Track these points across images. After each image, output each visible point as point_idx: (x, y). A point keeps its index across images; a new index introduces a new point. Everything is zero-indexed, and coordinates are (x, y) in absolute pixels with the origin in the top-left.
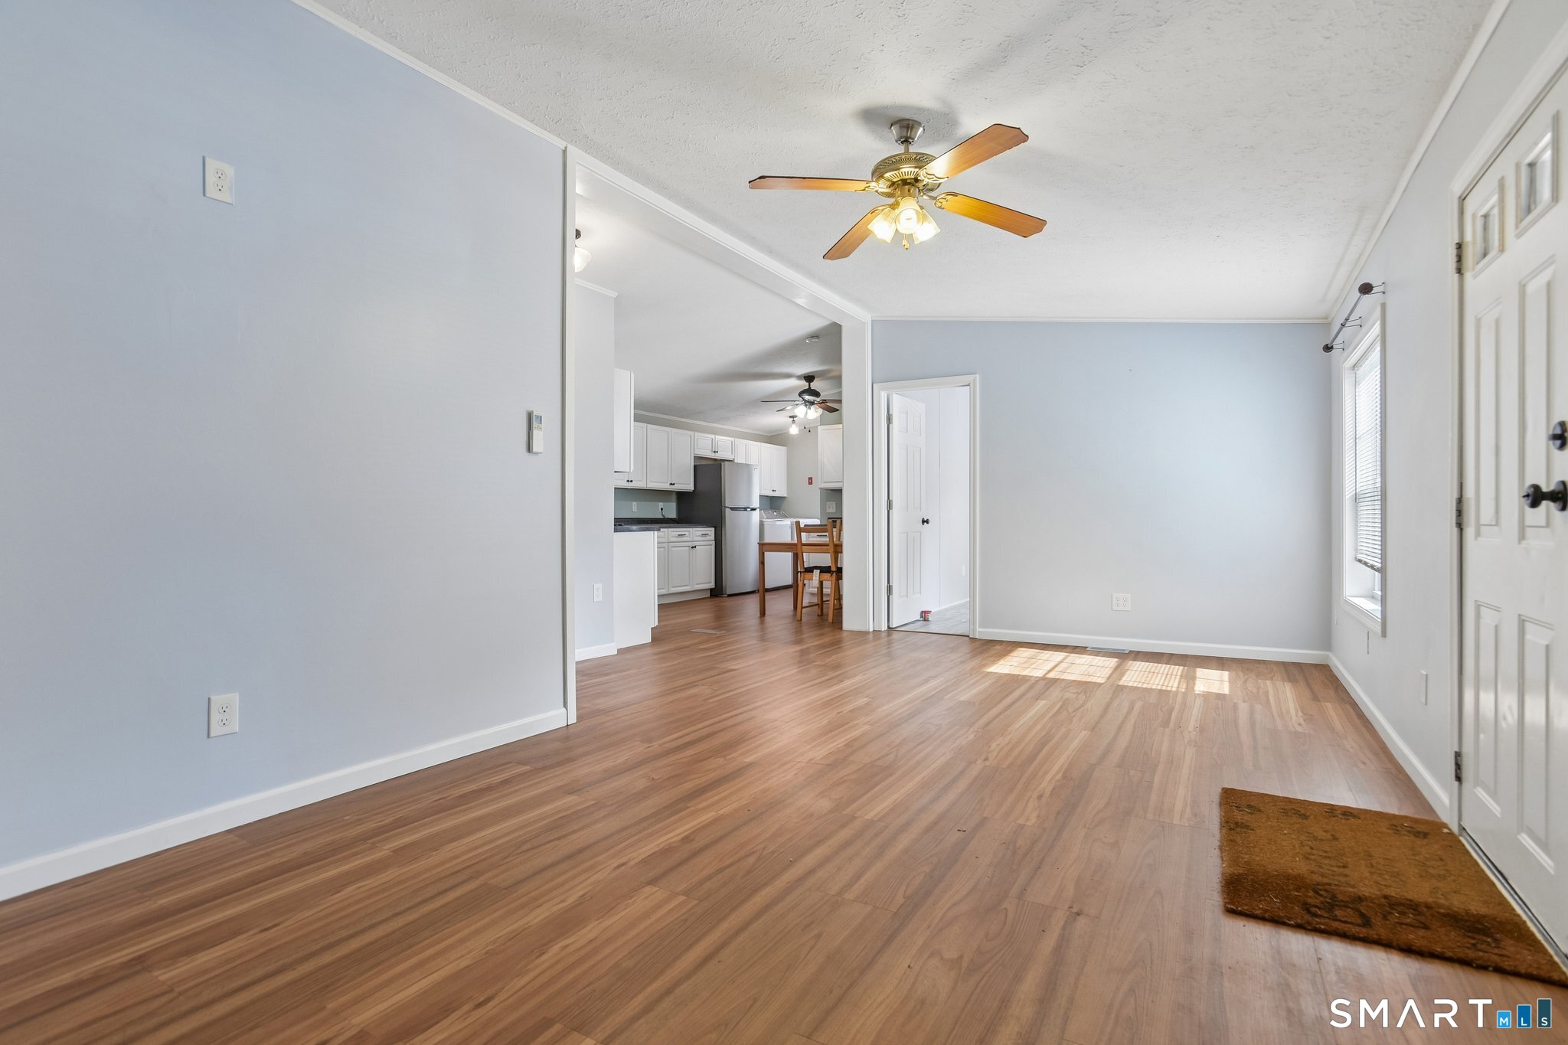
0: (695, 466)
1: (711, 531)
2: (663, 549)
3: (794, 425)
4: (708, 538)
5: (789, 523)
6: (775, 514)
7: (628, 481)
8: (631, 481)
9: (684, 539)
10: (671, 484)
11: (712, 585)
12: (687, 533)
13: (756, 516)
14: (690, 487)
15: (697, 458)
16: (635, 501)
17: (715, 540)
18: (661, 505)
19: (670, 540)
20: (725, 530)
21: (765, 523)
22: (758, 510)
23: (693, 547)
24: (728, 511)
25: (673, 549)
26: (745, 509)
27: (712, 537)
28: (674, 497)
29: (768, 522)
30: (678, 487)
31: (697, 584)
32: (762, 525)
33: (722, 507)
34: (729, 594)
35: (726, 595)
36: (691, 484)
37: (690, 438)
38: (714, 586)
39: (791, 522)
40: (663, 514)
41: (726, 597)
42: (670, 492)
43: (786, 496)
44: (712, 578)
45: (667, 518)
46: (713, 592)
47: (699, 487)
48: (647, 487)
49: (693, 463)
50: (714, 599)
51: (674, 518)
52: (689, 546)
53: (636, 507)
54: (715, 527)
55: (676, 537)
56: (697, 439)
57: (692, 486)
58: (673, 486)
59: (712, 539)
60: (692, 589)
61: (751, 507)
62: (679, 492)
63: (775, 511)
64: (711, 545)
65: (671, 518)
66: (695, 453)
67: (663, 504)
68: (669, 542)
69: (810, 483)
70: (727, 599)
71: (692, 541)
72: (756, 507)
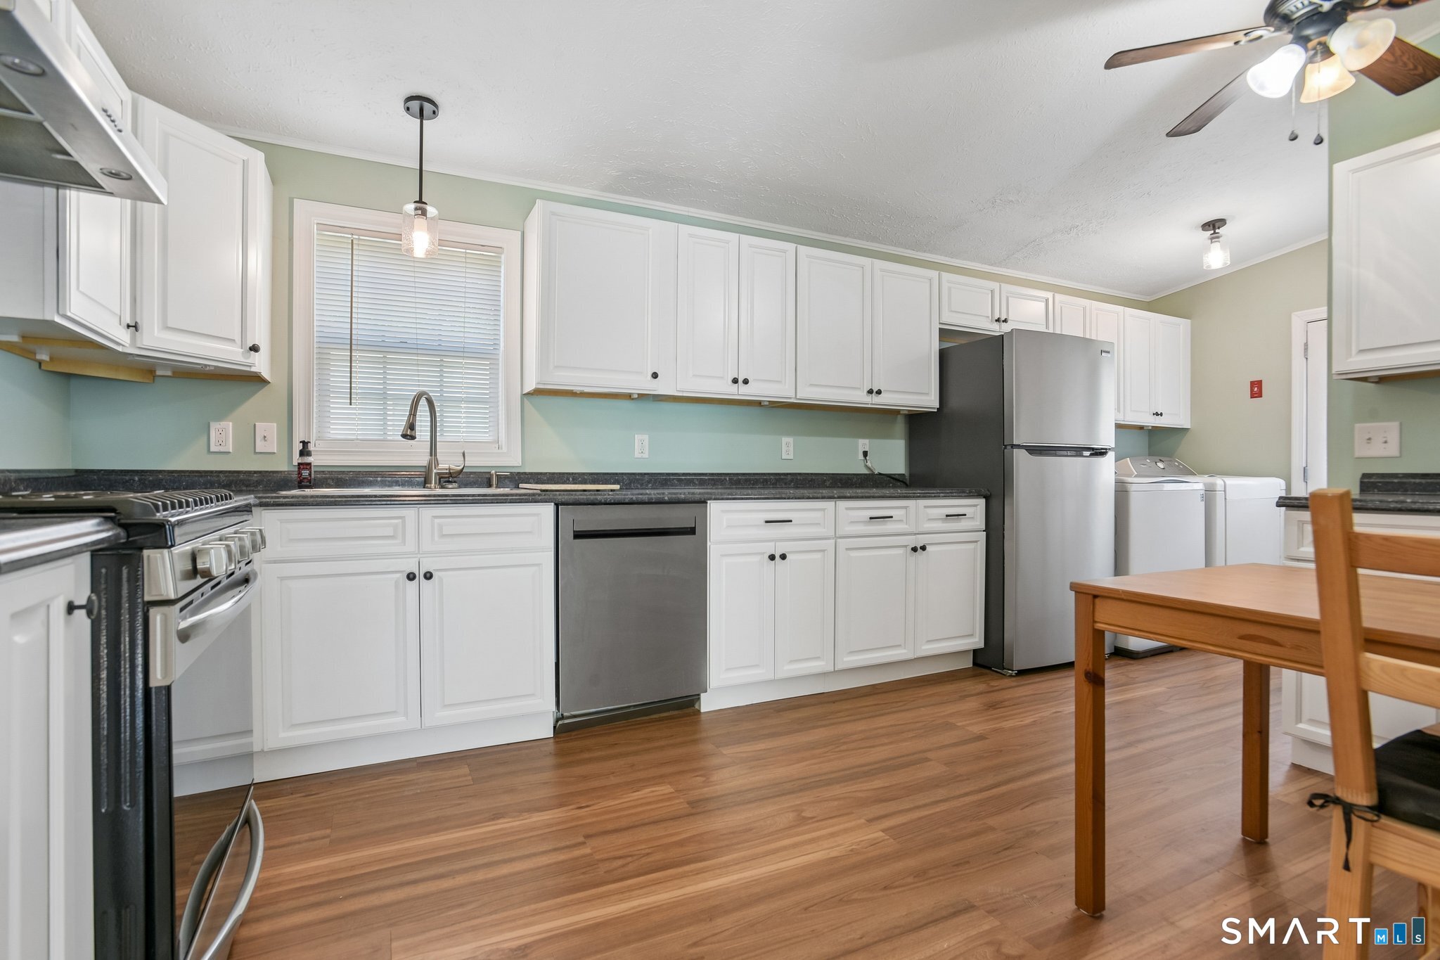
0: (943, 355)
1: (975, 509)
2: (818, 556)
3: (1216, 246)
4: (963, 524)
5: (1200, 486)
6: (1161, 465)
7: (735, 381)
8: (746, 382)
9: (889, 527)
10: (869, 392)
11: (977, 641)
12: (898, 513)
13: (1106, 468)
14: (929, 400)
15: (944, 333)
16: (788, 434)
17: (988, 529)
18: (863, 444)
19: (840, 533)
21: (1132, 488)
22: (1112, 454)
23: (915, 549)
24: (1020, 457)
25: (854, 554)
26: (1078, 451)
27: (980, 522)
28: (900, 426)
29: (1140, 486)
30: (895, 399)
31: (930, 642)
32: (1121, 494)
33: (1006, 446)
34: (1019, 664)
35: (1013, 671)
36: (933, 393)
37: (928, 285)
38: (982, 645)
39: (1205, 484)
40: (869, 464)
41: (1011, 676)
42: (888, 414)
43: (1189, 427)
44: (978, 625)
45: (880, 474)
46: (979, 661)
47: (955, 402)
48: (796, 398)
49: (936, 346)
50: (983, 680)
51: (893, 476)
52: (906, 546)
53: (791, 449)
54: (988, 498)
55: (864, 522)
56: (950, 289)
57: (933, 398)
58: (876, 398)
59: (976, 528)
60: (911, 656)
61: (1093, 449)
62: (907, 412)
63: (1160, 460)
64: (976, 542)
65: (889, 476)
66: (940, 323)
67: (867, 441)
68: (837, 536)
69: (1256, 394)
70: (1014, 679)
71: (915, 534)
72: (1106, 449)
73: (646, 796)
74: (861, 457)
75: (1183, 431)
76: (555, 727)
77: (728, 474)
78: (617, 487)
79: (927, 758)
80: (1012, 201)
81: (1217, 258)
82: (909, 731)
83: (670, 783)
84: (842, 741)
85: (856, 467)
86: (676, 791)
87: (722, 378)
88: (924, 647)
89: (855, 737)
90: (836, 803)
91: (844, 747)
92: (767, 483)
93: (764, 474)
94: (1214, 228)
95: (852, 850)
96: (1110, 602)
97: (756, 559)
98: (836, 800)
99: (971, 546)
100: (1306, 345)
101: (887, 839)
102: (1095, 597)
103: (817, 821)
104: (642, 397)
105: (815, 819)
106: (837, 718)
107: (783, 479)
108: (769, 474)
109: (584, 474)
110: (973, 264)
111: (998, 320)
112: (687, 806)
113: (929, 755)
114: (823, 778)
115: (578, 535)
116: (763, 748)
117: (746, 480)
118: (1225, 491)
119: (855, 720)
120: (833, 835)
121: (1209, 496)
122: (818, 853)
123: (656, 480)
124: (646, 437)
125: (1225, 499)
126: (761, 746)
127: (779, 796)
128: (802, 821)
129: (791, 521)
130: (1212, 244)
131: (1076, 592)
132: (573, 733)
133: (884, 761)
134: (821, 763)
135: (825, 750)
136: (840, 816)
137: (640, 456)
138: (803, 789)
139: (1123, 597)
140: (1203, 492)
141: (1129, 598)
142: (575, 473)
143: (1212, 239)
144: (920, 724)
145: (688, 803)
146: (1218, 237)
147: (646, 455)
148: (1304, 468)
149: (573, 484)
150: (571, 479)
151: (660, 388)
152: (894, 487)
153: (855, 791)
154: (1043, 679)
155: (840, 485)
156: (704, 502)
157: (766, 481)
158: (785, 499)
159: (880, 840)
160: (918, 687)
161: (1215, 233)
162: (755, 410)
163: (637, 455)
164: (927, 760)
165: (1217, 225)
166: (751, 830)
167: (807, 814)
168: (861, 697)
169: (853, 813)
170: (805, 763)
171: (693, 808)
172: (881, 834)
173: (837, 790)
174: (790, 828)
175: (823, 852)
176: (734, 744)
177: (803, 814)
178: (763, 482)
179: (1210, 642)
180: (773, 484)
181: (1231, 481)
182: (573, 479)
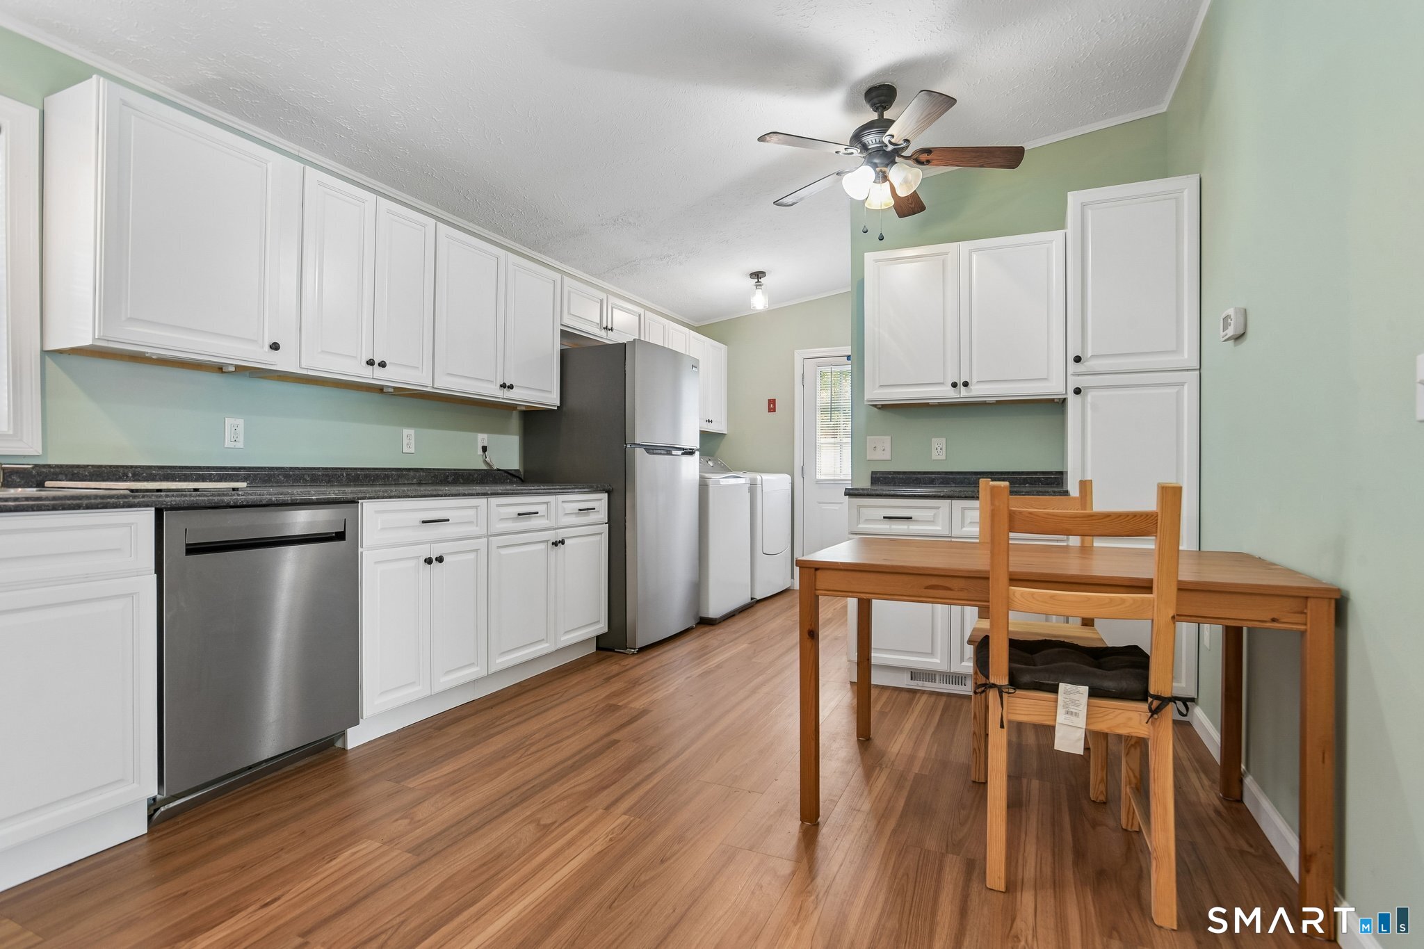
0: (564, 355)
1: (600, 501)
2: (472, 556)
3: (759, 292)
4: (593, 517)
5: (744, 480)
6: (711, 463)
7: (371, 363)
8: (382, 365)
9: (534, 523)
10: (503, 386)
11: (602, 627)
12: (541, 509)
13: (691, 466)
14: (550, 398)
16: (409, 426)
17: (609, 522)
18: (482, 438)
19: (492, 531)
20: (634, 497)
21: (710, 482)
22: (697, 454)
23: (555, 544)
24: (640, 455)
25: (504, 552)
26: (668, 450)
27: (602, 515)
28: (515, 422)
29: (714, 480)
30: (524, 395)
31: (567, 632)
32: (703, 486)
33: (626, 444)
34: (640, 644)
35: (634, 649)
36: (555, 392)
37: (552, 285)
38: (606, 630)
39: (747, 479)
40: (488, 459)
41: (633, 654)
42: (505, 408)
43: (726, 433)
44: (603, 614)
45: (499, 470)
46: (601, 646)
47: (572, 402)
48: (433, 387)
49: (558, 347)
50: (613, 661)
51: (512, 472)
52: (547, 541)
53: (413, 441)
54: (609, 492)
55: (513, 519)
56: (569, 292)
57: (555, 396)
58: (507, 392)
59: (601, 521)
60: (553, 649)
61: (683, 449)
62: (523, 408)
64: (601, 534)
65: (506, 472)
66: (562, 325)
67: (485, 436)
68: (489, 534)
69: (772, 409)
70: (636, 656)
71: (554, 529)
72: (693, 449)
73: (348, 861)
74: (480, 452)
75: (723, 435)
76: (150, 817)
77: (345, 468)
78: (243, 485)
79: (615, 740)
80: (630, 223)
81: (759, 301)
82: (582, 720)
83: (369, 838)
84: (527, 743)
85: (475, 462)
86: (384, 844)
87: (355, 357)
88: (562, 639)
89: (537, 736)
90: (565, 803)
91: (533, 749)
92: (388, 479)
93: (385, 469)
94: (758, 278)
95: (611, 840)
96: (828, 572)
97: (412, 563)
98: (564, 799)
99: (597, 538)
100: (803, 375)
101: (634, 819)
102: (817, 569)
103: (561, 825)
104: (241, 370)
105: (556, 825)
106: (506, 722)
107: (405, 475)
108: (390, 469)
109: (150, 467)
110: (578, 272)
111: (606, 328)
112: (410, 855)
113: (616, 736)
114: (536, 782)
115: (192, 550)
116: (451, 770)
117: (366, 476)
119: (525, 720)
120: (584, 832)
121: (753, 486)
122: (583, 853)
123: (255, 475)
124: (241, 422)
125: (762, 491)
126: (448, 768)
127: (504, 813)
128: (546, 829)
129: (448, 520)
130: (758, 290)
131: (800, 567)
132: (180, 819)
133: (580, 752)
134: (522, 769)
135: (517, 755)
136: (577, 813)
137: (232, 445)
138: (524, 799)
139: (841, 567)
140: (747, 484)
141: (846, 568)
142: (136, 467)
143: (757, 286)
144: (587, 712)
145: (409, 851)
146: (760, 285)
147: (240, 445)
148: (802, 467)
149: (134, 481)
150: (130, 475)
151: (280, 362)
152: (512, 483)
153: (575, 786)
154: (659, 653)
155: (462, 482)
156: (354, 502)
157: (387, 477)
158: (442, 496)
159: (628, 822)
160: (563, 677)
161: (758, 282)
162: (376, 397)
163: (228, 444)
164: (616, 742)
165: (760, 275)
166: (500, 855)
167: (546, 821)
168: (511, 698)
169: (587, 807)
170: (506, 774)
171: (418, 855)
172: (626, 817)
173: (558, 790)
174: (539, 840)
175: (586, 851)
176: (414, 775)
177: (542, 822)
178: (384, 478)
179: (905, 594)
180: (395, 480)
181: (767, 477)
182: (134, 475)
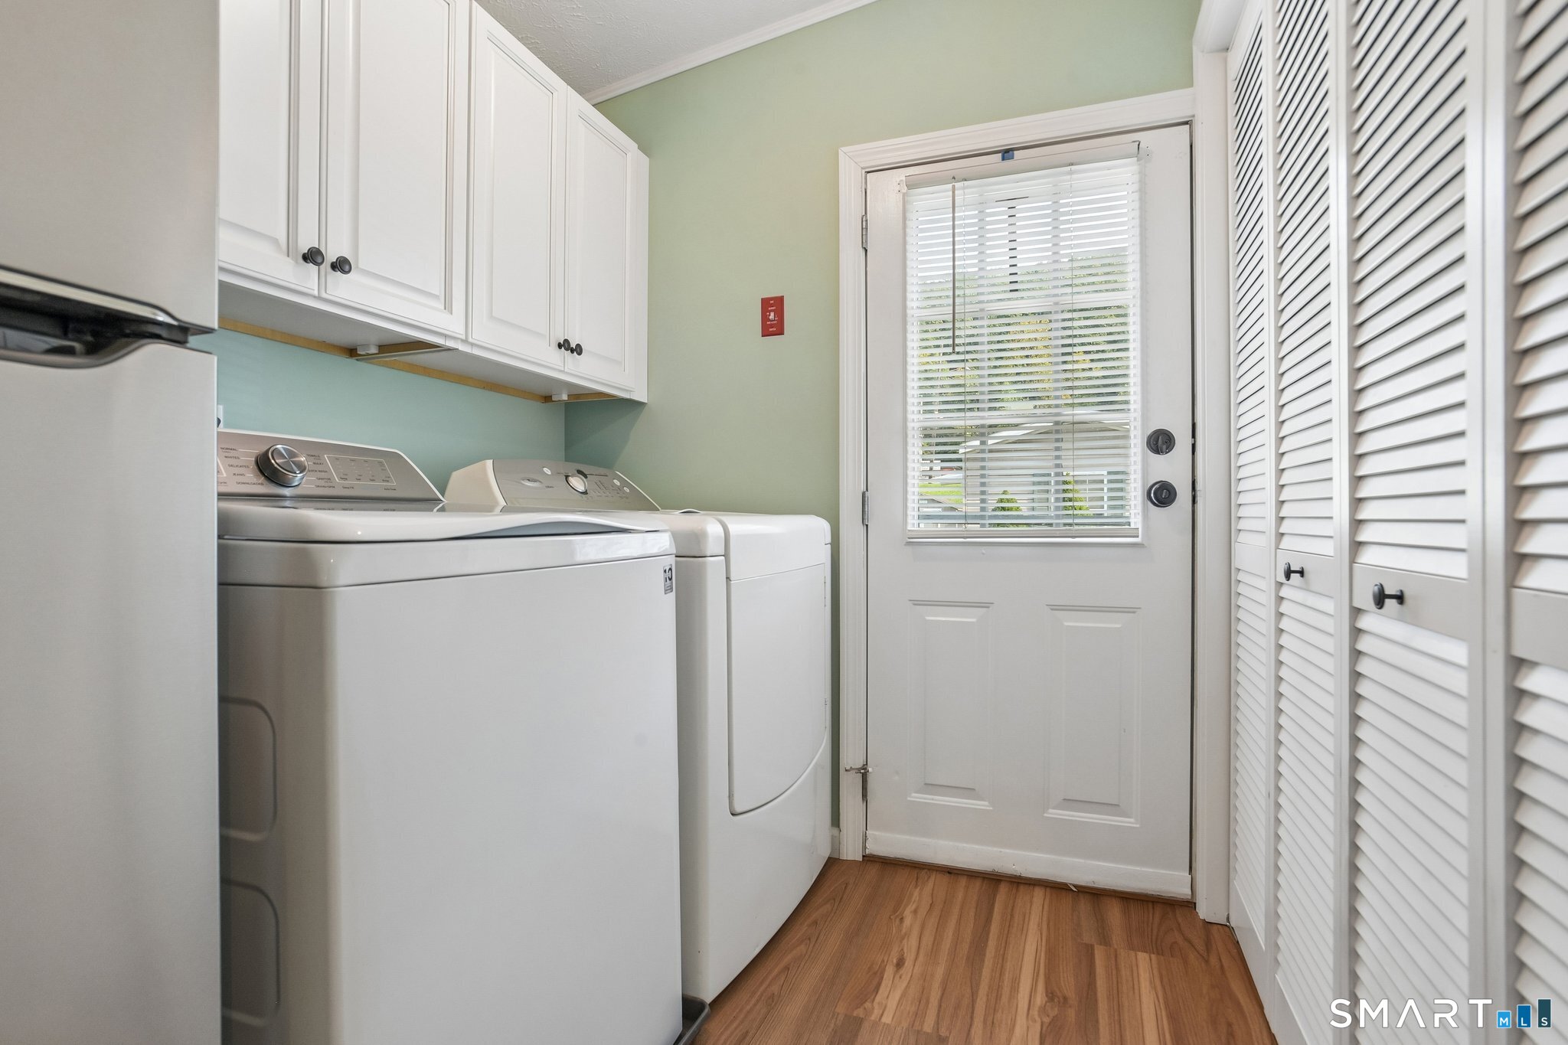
39: (676, 536)
43: (644, 400)
63: (580, 472)
69: (772, 326)
118: (726, 555)
125: (728, 578)
140: (671, 561)
148: (864, 494)
181: (742, 526)
